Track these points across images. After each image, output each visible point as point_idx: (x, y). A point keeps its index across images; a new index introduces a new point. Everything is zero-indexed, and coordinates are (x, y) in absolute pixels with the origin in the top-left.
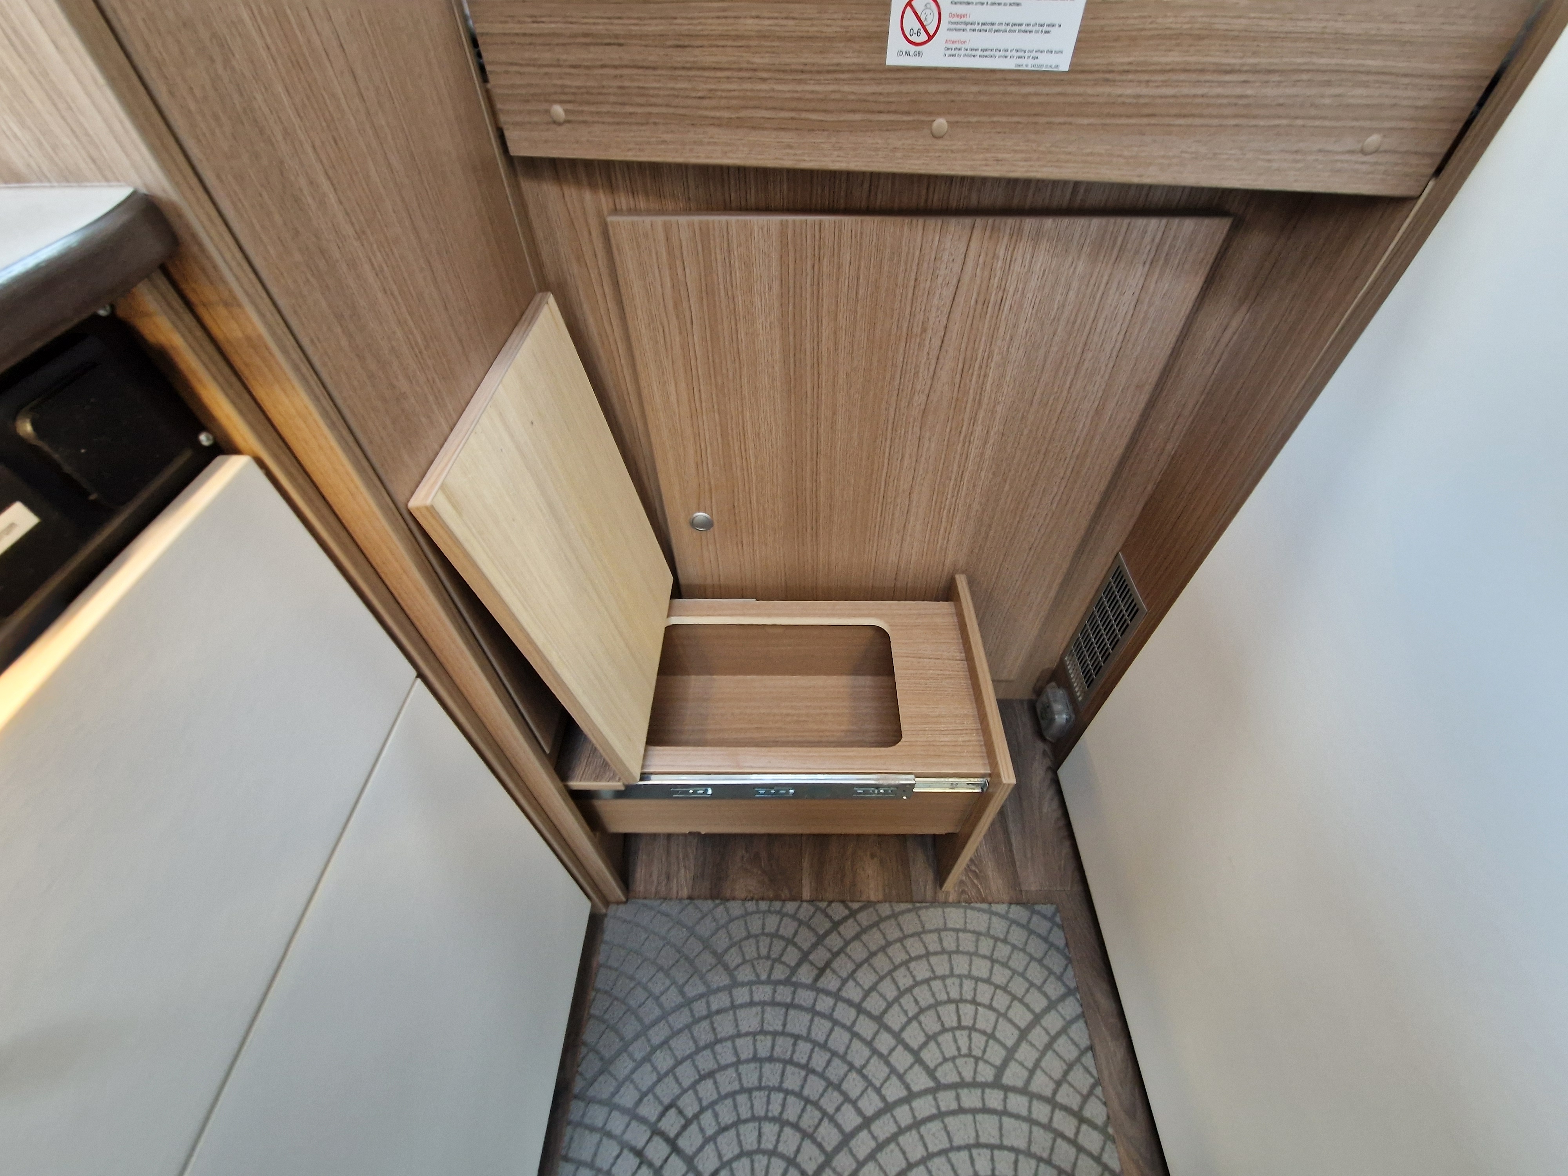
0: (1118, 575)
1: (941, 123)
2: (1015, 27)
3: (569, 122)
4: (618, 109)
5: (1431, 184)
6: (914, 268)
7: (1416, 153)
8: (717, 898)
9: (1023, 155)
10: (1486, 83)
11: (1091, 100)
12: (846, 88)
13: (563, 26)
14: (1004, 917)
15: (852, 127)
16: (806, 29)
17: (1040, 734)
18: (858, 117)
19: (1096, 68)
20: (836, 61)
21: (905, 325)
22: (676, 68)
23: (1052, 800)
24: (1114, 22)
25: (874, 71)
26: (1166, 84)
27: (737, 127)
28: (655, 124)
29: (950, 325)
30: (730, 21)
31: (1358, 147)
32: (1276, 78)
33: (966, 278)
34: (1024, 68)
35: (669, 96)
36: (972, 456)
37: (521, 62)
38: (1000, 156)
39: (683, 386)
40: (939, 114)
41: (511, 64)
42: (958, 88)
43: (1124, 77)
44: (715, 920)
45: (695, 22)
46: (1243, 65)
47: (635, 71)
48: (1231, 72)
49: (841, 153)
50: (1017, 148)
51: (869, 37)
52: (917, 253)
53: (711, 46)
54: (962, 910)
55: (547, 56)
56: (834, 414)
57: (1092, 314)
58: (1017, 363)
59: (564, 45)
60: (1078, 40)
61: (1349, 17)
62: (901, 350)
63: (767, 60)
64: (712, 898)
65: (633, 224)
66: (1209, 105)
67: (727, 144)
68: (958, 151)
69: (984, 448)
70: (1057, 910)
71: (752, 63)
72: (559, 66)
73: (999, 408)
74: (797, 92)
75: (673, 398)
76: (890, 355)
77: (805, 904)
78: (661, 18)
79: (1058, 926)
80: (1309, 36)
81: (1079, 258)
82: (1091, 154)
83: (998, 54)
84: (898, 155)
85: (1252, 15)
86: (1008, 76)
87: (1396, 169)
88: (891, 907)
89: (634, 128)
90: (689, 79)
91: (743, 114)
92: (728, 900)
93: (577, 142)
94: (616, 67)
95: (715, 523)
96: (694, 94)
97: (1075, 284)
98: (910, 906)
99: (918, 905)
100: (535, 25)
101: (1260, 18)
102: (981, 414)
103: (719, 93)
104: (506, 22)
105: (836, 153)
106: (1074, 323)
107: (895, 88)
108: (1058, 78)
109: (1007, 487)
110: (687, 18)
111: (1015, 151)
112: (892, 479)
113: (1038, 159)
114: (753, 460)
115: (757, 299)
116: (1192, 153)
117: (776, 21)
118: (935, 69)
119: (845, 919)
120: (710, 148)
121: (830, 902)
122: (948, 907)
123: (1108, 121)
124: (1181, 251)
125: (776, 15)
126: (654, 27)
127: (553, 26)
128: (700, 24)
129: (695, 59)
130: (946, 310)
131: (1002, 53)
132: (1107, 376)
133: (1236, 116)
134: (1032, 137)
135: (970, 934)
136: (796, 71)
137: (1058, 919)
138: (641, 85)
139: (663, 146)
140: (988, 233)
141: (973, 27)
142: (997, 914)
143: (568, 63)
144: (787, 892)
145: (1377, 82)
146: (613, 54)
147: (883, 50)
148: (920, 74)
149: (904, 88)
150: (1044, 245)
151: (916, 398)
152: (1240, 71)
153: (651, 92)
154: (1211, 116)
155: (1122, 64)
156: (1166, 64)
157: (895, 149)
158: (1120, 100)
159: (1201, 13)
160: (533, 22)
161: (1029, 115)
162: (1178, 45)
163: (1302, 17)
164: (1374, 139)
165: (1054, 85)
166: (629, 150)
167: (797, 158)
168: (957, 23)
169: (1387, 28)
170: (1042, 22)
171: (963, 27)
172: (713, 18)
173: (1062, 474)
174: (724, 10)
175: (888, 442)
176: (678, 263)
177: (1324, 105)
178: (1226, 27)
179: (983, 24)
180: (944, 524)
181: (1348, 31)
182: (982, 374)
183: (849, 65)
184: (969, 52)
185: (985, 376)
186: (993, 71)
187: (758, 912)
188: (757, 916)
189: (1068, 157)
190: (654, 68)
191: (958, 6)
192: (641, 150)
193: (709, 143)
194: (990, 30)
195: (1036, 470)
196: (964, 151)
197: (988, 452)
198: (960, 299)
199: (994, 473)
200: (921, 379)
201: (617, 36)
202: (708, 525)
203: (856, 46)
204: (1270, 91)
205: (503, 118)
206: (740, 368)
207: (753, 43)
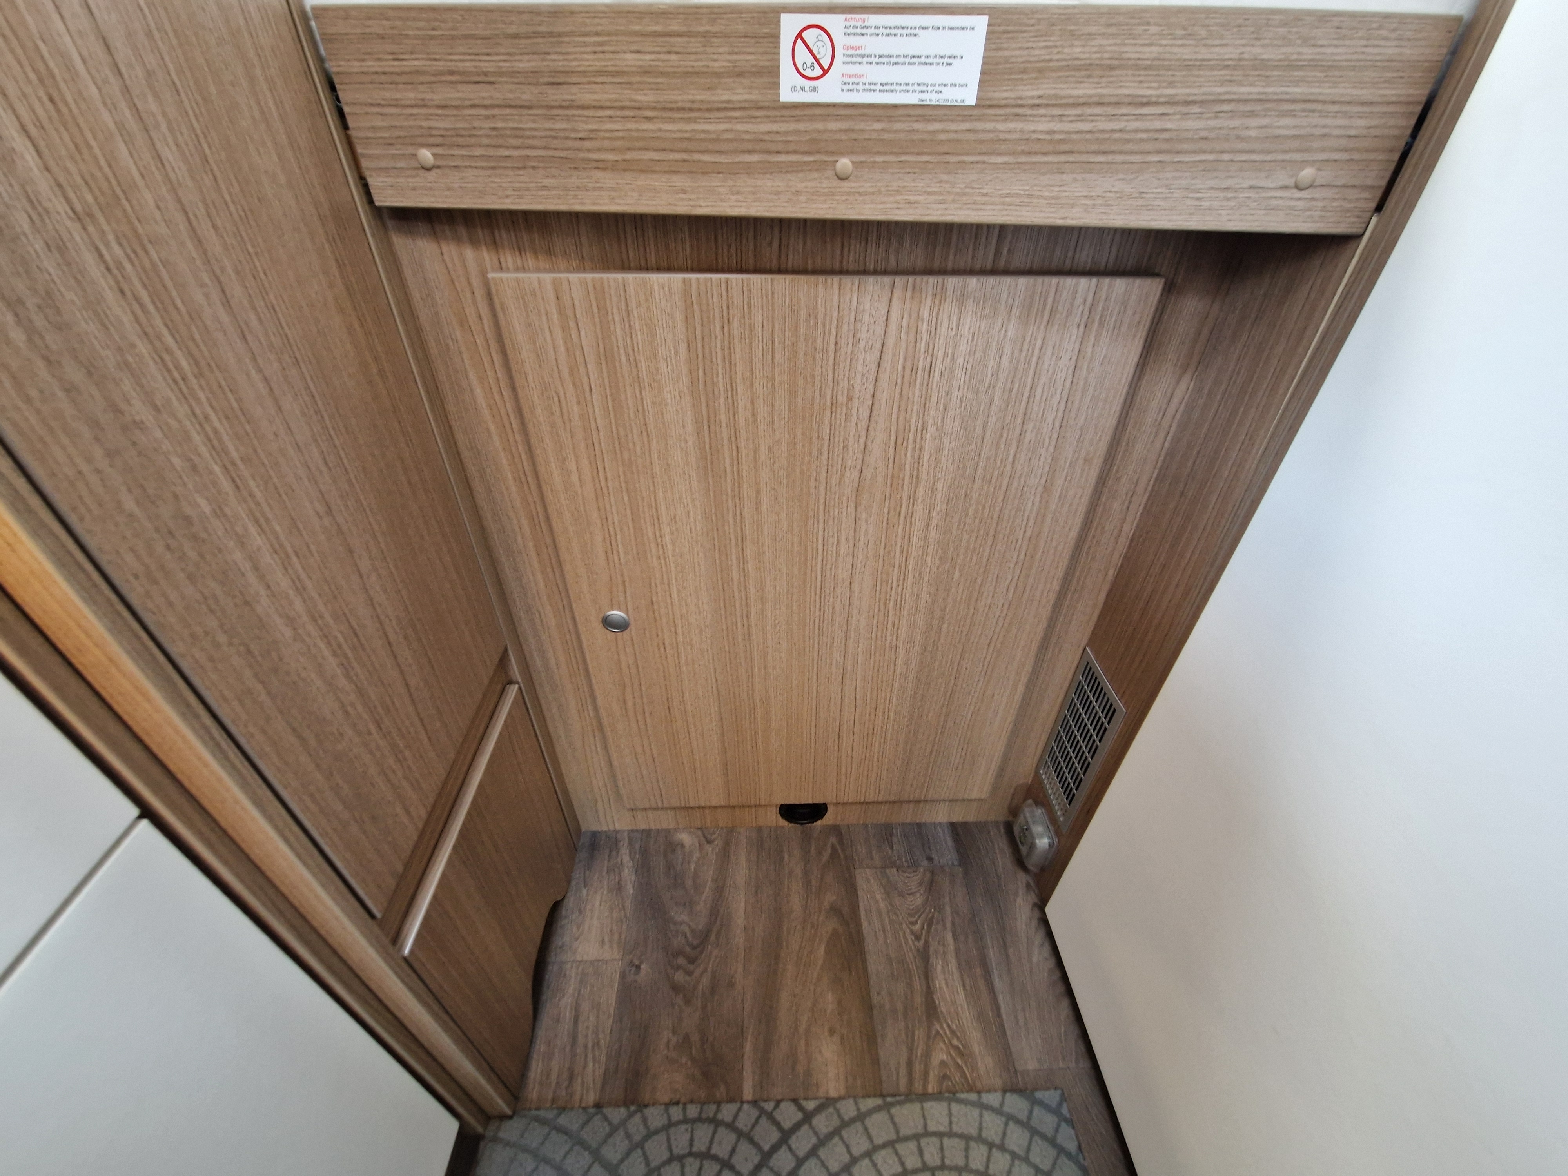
0: (1088, 672)
1: (844, 163)
2: (915, 60)
3: (438, 167)
4: (491, 152)
5: (1374, 220)
6: (834, 331)
7: (1354, 186)
8: (632, 1103)
9: (937, 197)
10: (1418, 109)
11: (1002, 136)
12: (739, 127)
13: (428, 63)
14: (998, 1112)
15: (749, 169)
16: (692, 64)
17: (1020, 863)
18: (755, 158)
19: (1003, 102)
20: (725, 98)
21: (829, 393)
22: (553, 107)
23: (1042, 945)
24: (1018, 53)
25: (768, 108)
26: (1080, 118)
27: (625, 170)
28: (534, 168)
29: (878, 394)
30: (608, 56)
31: (1291, 182)
32: (1196, 109)
33: (890, 342)
34: (928, 103)
35: (545, 137)
36: (915, 539)
37: (383, 102)
38: (912, 198)
39: (585, 462)
40: (842, 154)
41: (372, 105)
42: (862, 126)
43: (1034, 112)
44: (628, 1136)
45: (572, 57)
46: (1159, 96)
47: (508, 111)
48: (1148, 104)
49: (740, 197)
50: (929, 189)
51: (758, 72)
52: (835, 314)
53: (589, 83)
54: (945, 1104)
55: (411, 95)
56: (758, 492)
57: (1029, 380)
58: (954, 435)
59: (430, 83)
60: (983, 73)
61: (1267, 41)
62: (827, 422)
63: (651, 98)
64: (626, 1104)
65: (517, 280)
66: (1128, 141)
67: (613, 189)
68: (865, 194)
69: (927, 530)
70: (1063, 1098)
71: (635, 101)
72: (424, 106)
73: (939, 485)
74: (686, 131)
75: (575, 477)
76: (815, 427)
77: (745, 1106)
78: (533, 54)
79: (1066, 1120)
80: (1226, 63)
81: (1009, 320)
82: (1008, 195)
83: (898, 88)
84: (802, 198)
85: (1164, 42)
86: (912, 112)
87: (1335, 204)
88: (856, 1103)
89: (511, 173)
90: (568, 119)
91: (628, 156)
92: (646, 1106)
93: (449, 189)
94: (486, 107)
95: (632, 622)
96: (573, 135)
97: (1008, 349)
98: (879, 1101)
99: (889, 1099)
100: (396, 63)
101: (1172, 45)
102: (921, 492)
103: (602, 134)
104: (363, 60)
105: (734, 197)
106: (1011, 391)
107: (792, 126)
108: (966, 113)
109: (957, 574)
110: (560, 53)
111: (929, 193)
112: (829, 567)
113: (953, 201)
114: (670, 547)
115: (662, 365)
116: (1116, 192)
117: (658, 56)
118: (834, 105)
119: (797, 1127)
120: (595, 193)
121: (778, 1103)
122: (928, 1100)
123: (1023, 159)
124: (1116, 312)
125: (657, 49)
126: (525, 64)
127: (416, 63)
128: (575, 59)
129: (573, 97)
130: (872, 377)
131: (904, 88)
132: (1051, 449)
133: (1159, 152)
134: (944, 177)
135: (957, 1140)
136: (683, 109)
137: (1065, 1111)
138: (515, 125)
139: (544, 193)
140: (909, 293)
141: (869, 60)
142: (988, 1108)
143: (435, 103)
144: (723, 1088)
145: (1304, 110)
146: (484, 93)
147: (776, 85)
148: (818, 111)
149: (801, 126)
150: (970, 306)
151: (848, 474)
152: (1156, 103)
153: (528, 133)
154: (1132, 153)
155: (1032, 98)
156: (1079, 97)
157: (798, 193)
158: (1034, 136)
159: (1111, 42)
160: (394, 60)
161: (939, 154)
162: (1089, 77)
163: (1217, 42)
164: (1307, 173)
165: (963, 121)
166: (507, 197)
167: (692, 203)
168: (852, 56)
169: (1308, 52)
170: (942, 54)
171: (859, 59)
172: (588, 53)
173: (1015, 559)
174: (601, 44)
175: (821, 525)
176: (572, 324)
177: (1250, 137)
178: (1137, 56)
179: (880, 57)
180: (891, 618)
181: (1265, 57)
182: (918, 447)
183: (739, 102)
184: (867, 86)
185: (920, 450)
186: (895, 106)
187: (685, 1121)
188: (683, 1127)
189: (985, 198)
190: (530, 108)
191: (852, 38)
192: (521, 197)
193: (594, 189)
194: (888, 63)
195: (986, 554)
196: (873, 194)
197: (932, 534)
198: (886, 364)
199: (940, 559)
200: (851, 453)
201: (486, 74)
202: (622, 626)
203: (746, 81)
204: (1190, 124)
205: (364, 163)
206: (649, 442)
207: (635, 79)
